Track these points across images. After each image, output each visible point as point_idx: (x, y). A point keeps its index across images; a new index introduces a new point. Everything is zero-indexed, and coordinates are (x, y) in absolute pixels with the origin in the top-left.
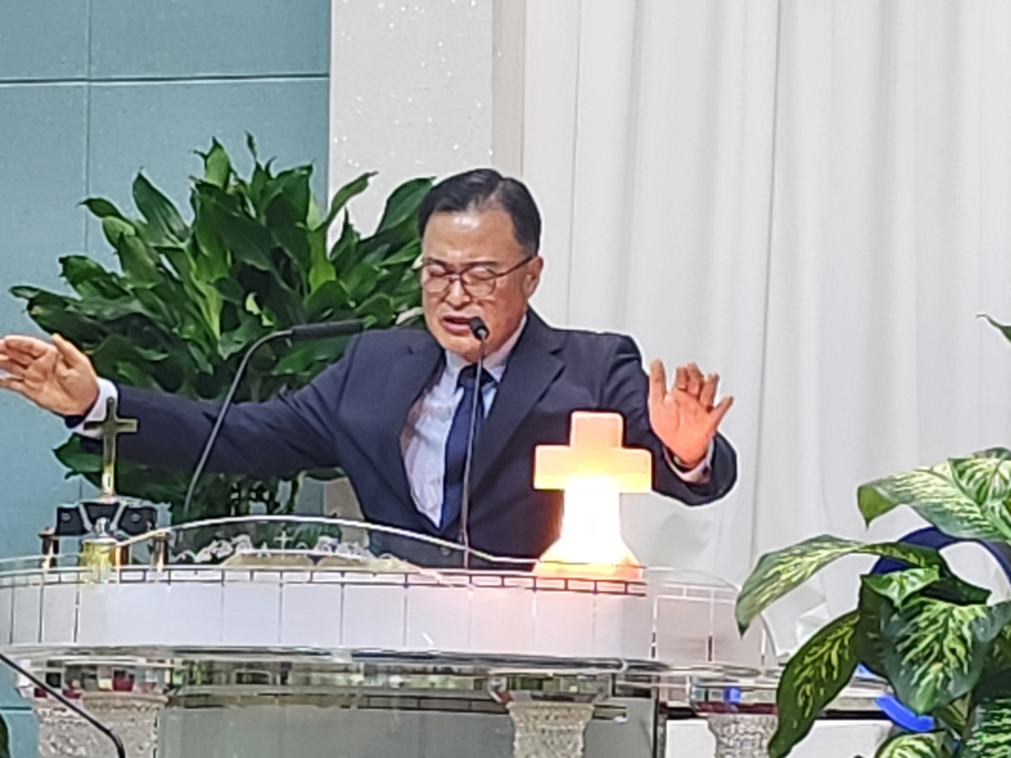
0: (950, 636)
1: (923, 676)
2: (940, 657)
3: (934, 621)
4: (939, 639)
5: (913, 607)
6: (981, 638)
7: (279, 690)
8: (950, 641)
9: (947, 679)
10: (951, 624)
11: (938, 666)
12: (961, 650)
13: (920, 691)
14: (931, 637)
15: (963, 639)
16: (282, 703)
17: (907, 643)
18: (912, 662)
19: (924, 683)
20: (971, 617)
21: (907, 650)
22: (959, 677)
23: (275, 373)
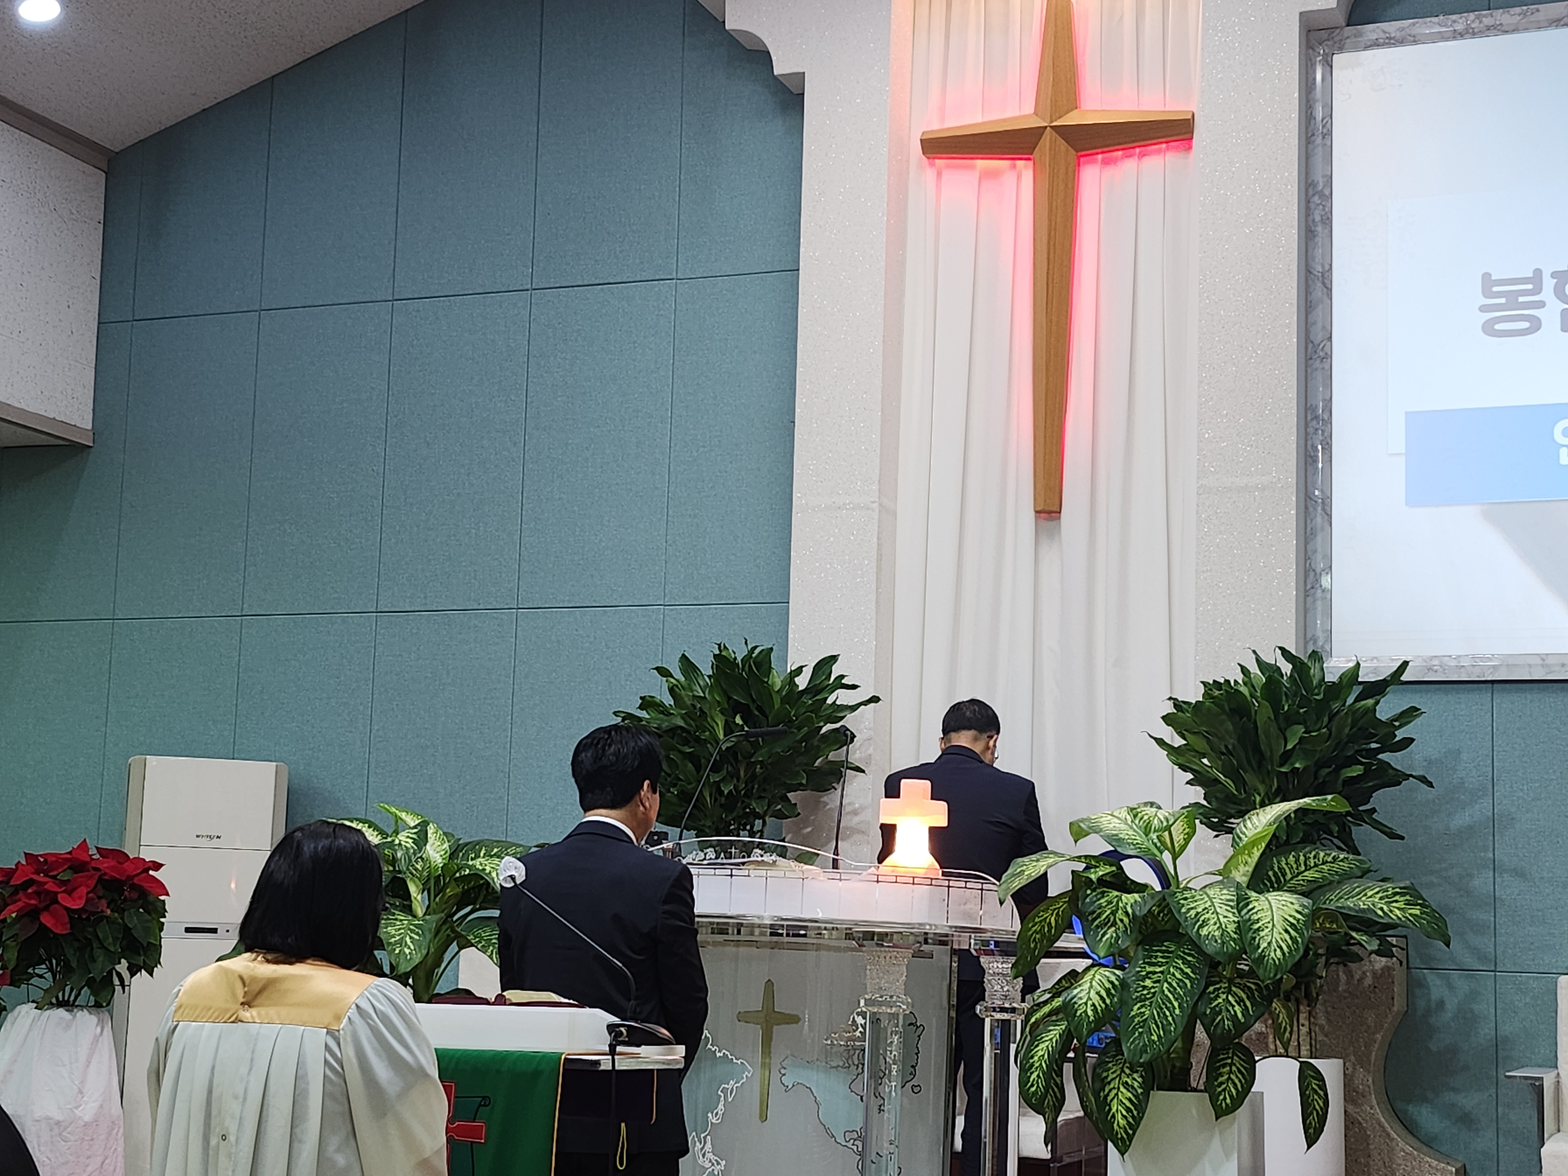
0: (1120, 912)
1: (1103, 935)
2: (1114, 924)
3: (1110, 903)
4: (1114, 913)
6: (1138, 913)
7: (736, 938)
8: (1120, 914)
9: (1118, 938)
10: (1121, 905)
11: (1113, 929)
12: (1126, 920)
13: (1101, 944)
14: (1108, 912)
16: (738, 946)
17: (1096, 914)
18: (1097, 927)
19: (1104, 939)
20: (1132, 901)
21: (1096, 918)
22: (1125, 936)
23: (753, 760)
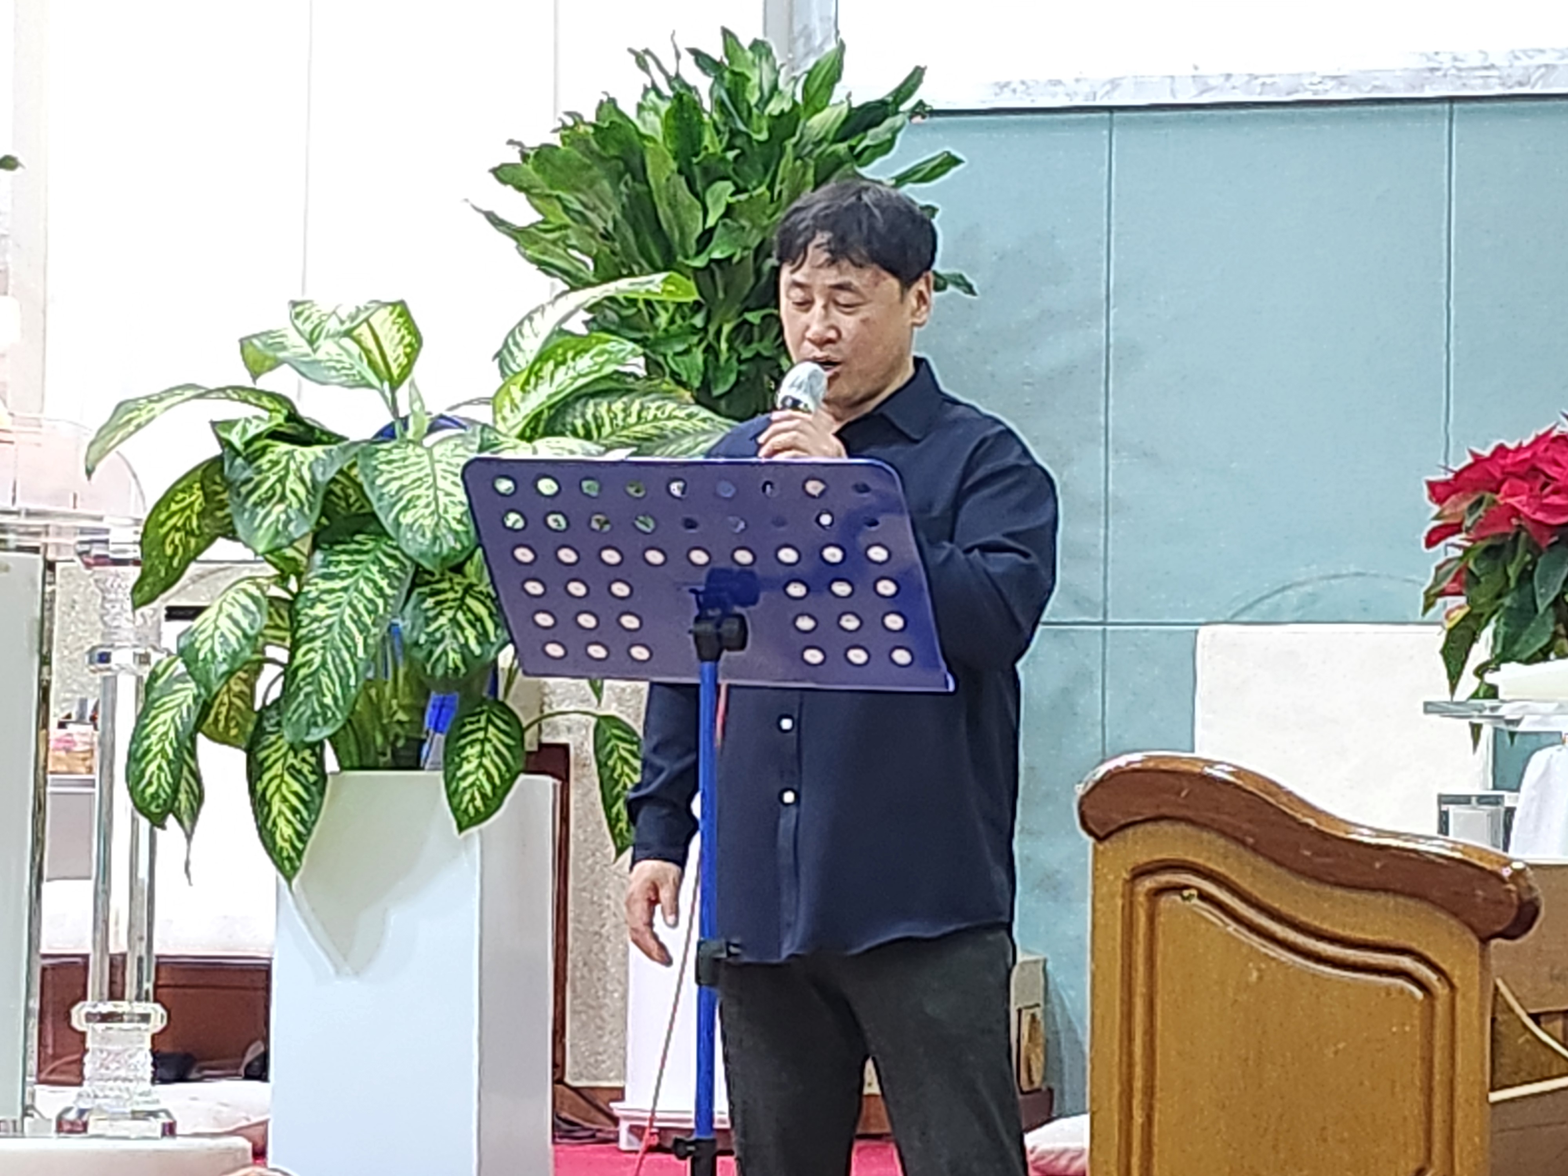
0: (291, 477)
1: (265, 517)
2: (283, 498)
3: (275, 463)
4: (281, 481)
5: (256, 451)
6: (319, 479)
8: (291, 482)
9: (289, 520)
10: (293, 466)
11: (281, 507)
12: (301, 491)
13: (261, 532)
14: (273, 479)
15: (302, 480)
17: (251, 486)
18: (256, 503)
19: (266, 524)
20: (312, 459)
21: (250, 493)
22: (301, 518)
